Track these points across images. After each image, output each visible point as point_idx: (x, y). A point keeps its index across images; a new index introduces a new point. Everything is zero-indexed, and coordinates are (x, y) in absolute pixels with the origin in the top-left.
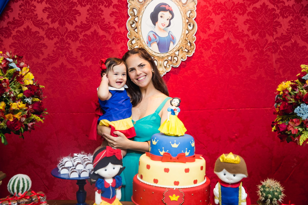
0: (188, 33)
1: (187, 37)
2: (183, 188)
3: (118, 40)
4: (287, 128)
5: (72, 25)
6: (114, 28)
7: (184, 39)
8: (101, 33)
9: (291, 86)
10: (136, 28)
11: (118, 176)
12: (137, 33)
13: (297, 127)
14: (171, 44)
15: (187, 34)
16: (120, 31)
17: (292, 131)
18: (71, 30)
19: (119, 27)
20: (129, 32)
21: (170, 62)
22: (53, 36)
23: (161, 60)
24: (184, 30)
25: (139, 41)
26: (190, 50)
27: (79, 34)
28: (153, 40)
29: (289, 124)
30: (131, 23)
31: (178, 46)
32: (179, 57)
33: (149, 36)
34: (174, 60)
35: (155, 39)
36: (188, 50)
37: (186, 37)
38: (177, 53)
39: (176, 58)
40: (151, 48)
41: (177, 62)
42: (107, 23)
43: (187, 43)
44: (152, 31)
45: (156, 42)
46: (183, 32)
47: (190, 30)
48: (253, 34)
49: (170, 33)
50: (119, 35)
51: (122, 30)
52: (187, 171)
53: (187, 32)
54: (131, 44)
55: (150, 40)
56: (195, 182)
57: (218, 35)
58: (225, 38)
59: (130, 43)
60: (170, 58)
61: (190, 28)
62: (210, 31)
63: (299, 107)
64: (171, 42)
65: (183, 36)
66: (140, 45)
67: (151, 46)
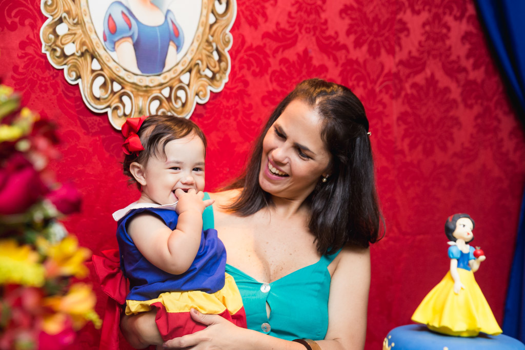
0: (216, 22)
1: (212, 32)
3: (10, 16)
7: (204, 40)
14: (172, 49)
15: (211, 26)
21: (165, 104)
23: (141, 96)
24: (205, 12)
25: (79, 27)
26: (218, 72)
28: (123, 31)
31: (189, 57)
32: (191, 92)
33: (110, 16)
34: (177, 98)
35: (127, 27)
36: (213, 72)
37: (209, 33)
38: (185, 78)
39: (181, 94)
40: (113, 55)
41: (184, 105)
43: (212, 53)
44: (121, 3)
45: (131, 37)
46: (204, 19)
47: (219, 15)
49: (170, 16)
53: (212, 19)
54: (52, 36)
55: (113, 29)
57: (284, 38)
58: (300, 47)
59: (51, 30)
60: (166, 93)
61: (220, 9)
62: (267, 24)
64: (171, 43)
65: (201, 29)
66: (83, 44)
67: (114, 49)
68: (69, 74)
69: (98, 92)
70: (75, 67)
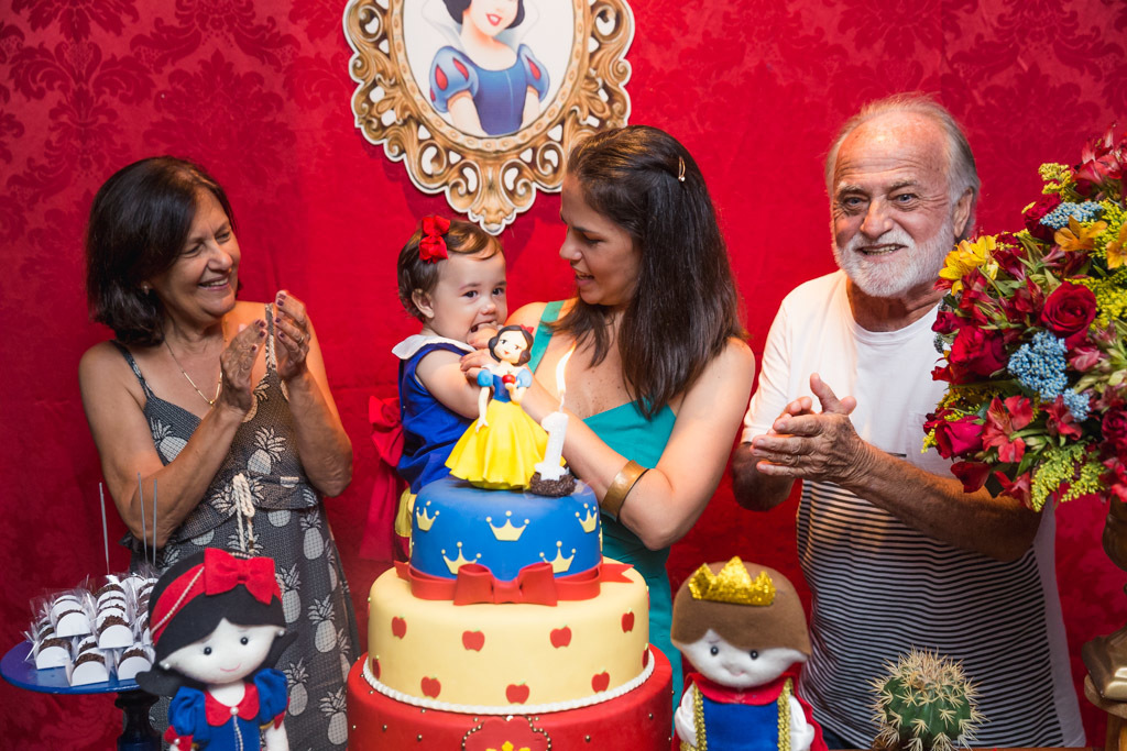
0: (599, 49)
1: (594, 64)
2: (545, 710)
3: (310, 92)
4: (981, 435)
5: (119, 33)
6: (290, 39)
7: (582, 76)
8: (243, 63)
9: (997, 255)
10: (385, 36)
11: (267, 672)
12: (388, 56)
13: (1023, 433)
14: (531, 96)
15: (592, 55)
16: (318, 55)
17: (1000, 449)
18: (114, 56)
19: (311, 39)
20: (357, 54)
21: (528, 172)
22: (41, 80)
23: (490, 165)
24: (580, 37)
25: (398, 88)
26: (610, 118)
27: (150, 73)
28: (457, 84)
29: (989, 422)
30: (362, 16)
31: (559, 103)
33: (438, 67)
34: (545, 162)
35: (462, 78)
36: (600, 119)
37: (590, 65)
38: (556, 133)
39: (551, 155)
40: (447, 116)
41: (556, 170)
42: (265, 23)
43: (596, 93)
44: (450, 48)
45: (470, 90)
46: (579, 47)
47: (604, 37)
48: (863, 41)
49: (525, 52)
50: (315, 69)
51: (327, 48)
52: (561, 637)
53: (593, 45)
54: (365, 106)
55: (442, 83)
56: (601, 682)
57: (719, 53)
58: (750, 63)
59: (364, 98)
60: (527, 156)
61: (606, 28)
62: (688, 37)
63: (1025, 348)
64: (529, 89)
65: (576, 63)
66: (405, 109)
67: (446, 109)
68: (390, 150)
69: (429, 168)
70: (397, 140)
